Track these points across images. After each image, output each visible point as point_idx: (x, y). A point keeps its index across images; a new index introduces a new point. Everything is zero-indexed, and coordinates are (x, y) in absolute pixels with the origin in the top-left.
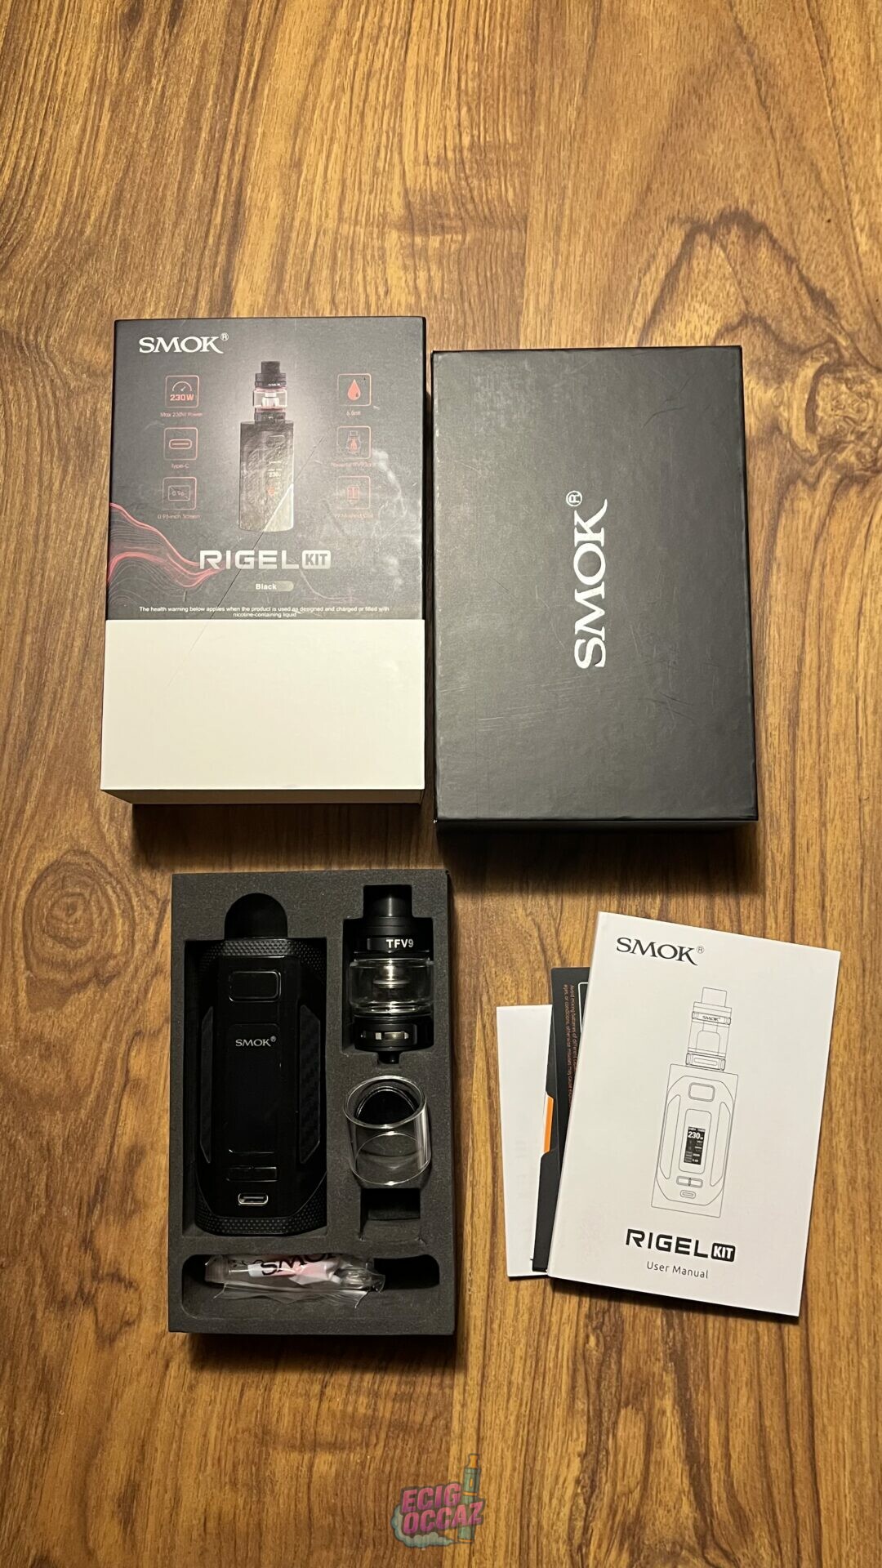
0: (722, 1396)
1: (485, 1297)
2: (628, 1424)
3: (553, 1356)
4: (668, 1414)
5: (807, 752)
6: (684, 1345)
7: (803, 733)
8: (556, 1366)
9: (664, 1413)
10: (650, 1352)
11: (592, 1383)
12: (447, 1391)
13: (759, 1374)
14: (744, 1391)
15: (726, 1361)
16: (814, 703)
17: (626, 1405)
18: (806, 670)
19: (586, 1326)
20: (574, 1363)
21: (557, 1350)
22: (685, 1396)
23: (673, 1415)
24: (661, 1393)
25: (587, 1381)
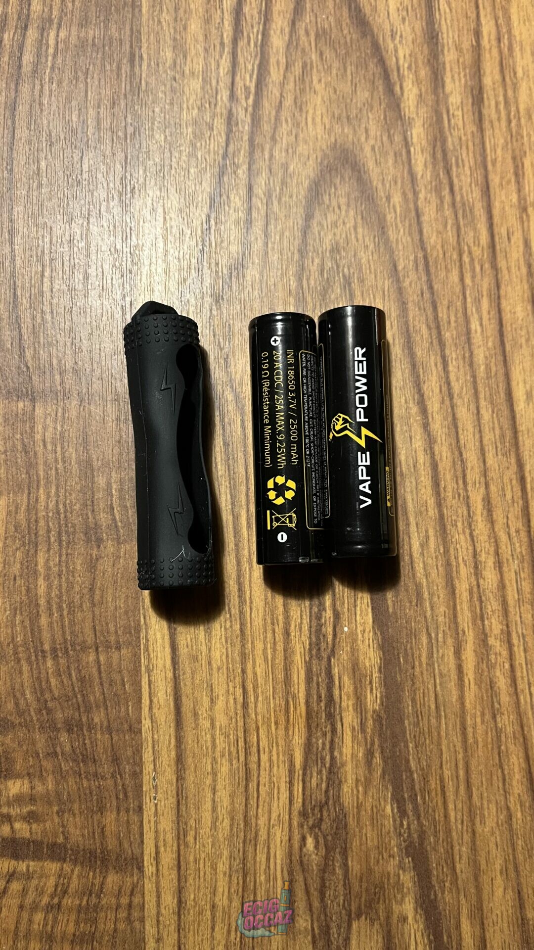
0: (473, 890)
1: (174, 806)
2: (363, 939)
3: (263, 867)
4: (410, 920)
5: (497, 131)
6: (422, 835)
7: (490, 111)
8: (268, 880)
9: (405, 919)
10: (381, 848)
11: (315, 894)
12: (137, 924)
13: (515, 858)
14: (499, 881)
15: (474, 848)
16: (498, 77)
17: (359, 916)
18: (485, 42)
19: (301, 826)
20: (291, 873)
21: (268, 859)
22: (429, 896)
23: (417, 921)
24: (399, 896)
25: (307, 892)
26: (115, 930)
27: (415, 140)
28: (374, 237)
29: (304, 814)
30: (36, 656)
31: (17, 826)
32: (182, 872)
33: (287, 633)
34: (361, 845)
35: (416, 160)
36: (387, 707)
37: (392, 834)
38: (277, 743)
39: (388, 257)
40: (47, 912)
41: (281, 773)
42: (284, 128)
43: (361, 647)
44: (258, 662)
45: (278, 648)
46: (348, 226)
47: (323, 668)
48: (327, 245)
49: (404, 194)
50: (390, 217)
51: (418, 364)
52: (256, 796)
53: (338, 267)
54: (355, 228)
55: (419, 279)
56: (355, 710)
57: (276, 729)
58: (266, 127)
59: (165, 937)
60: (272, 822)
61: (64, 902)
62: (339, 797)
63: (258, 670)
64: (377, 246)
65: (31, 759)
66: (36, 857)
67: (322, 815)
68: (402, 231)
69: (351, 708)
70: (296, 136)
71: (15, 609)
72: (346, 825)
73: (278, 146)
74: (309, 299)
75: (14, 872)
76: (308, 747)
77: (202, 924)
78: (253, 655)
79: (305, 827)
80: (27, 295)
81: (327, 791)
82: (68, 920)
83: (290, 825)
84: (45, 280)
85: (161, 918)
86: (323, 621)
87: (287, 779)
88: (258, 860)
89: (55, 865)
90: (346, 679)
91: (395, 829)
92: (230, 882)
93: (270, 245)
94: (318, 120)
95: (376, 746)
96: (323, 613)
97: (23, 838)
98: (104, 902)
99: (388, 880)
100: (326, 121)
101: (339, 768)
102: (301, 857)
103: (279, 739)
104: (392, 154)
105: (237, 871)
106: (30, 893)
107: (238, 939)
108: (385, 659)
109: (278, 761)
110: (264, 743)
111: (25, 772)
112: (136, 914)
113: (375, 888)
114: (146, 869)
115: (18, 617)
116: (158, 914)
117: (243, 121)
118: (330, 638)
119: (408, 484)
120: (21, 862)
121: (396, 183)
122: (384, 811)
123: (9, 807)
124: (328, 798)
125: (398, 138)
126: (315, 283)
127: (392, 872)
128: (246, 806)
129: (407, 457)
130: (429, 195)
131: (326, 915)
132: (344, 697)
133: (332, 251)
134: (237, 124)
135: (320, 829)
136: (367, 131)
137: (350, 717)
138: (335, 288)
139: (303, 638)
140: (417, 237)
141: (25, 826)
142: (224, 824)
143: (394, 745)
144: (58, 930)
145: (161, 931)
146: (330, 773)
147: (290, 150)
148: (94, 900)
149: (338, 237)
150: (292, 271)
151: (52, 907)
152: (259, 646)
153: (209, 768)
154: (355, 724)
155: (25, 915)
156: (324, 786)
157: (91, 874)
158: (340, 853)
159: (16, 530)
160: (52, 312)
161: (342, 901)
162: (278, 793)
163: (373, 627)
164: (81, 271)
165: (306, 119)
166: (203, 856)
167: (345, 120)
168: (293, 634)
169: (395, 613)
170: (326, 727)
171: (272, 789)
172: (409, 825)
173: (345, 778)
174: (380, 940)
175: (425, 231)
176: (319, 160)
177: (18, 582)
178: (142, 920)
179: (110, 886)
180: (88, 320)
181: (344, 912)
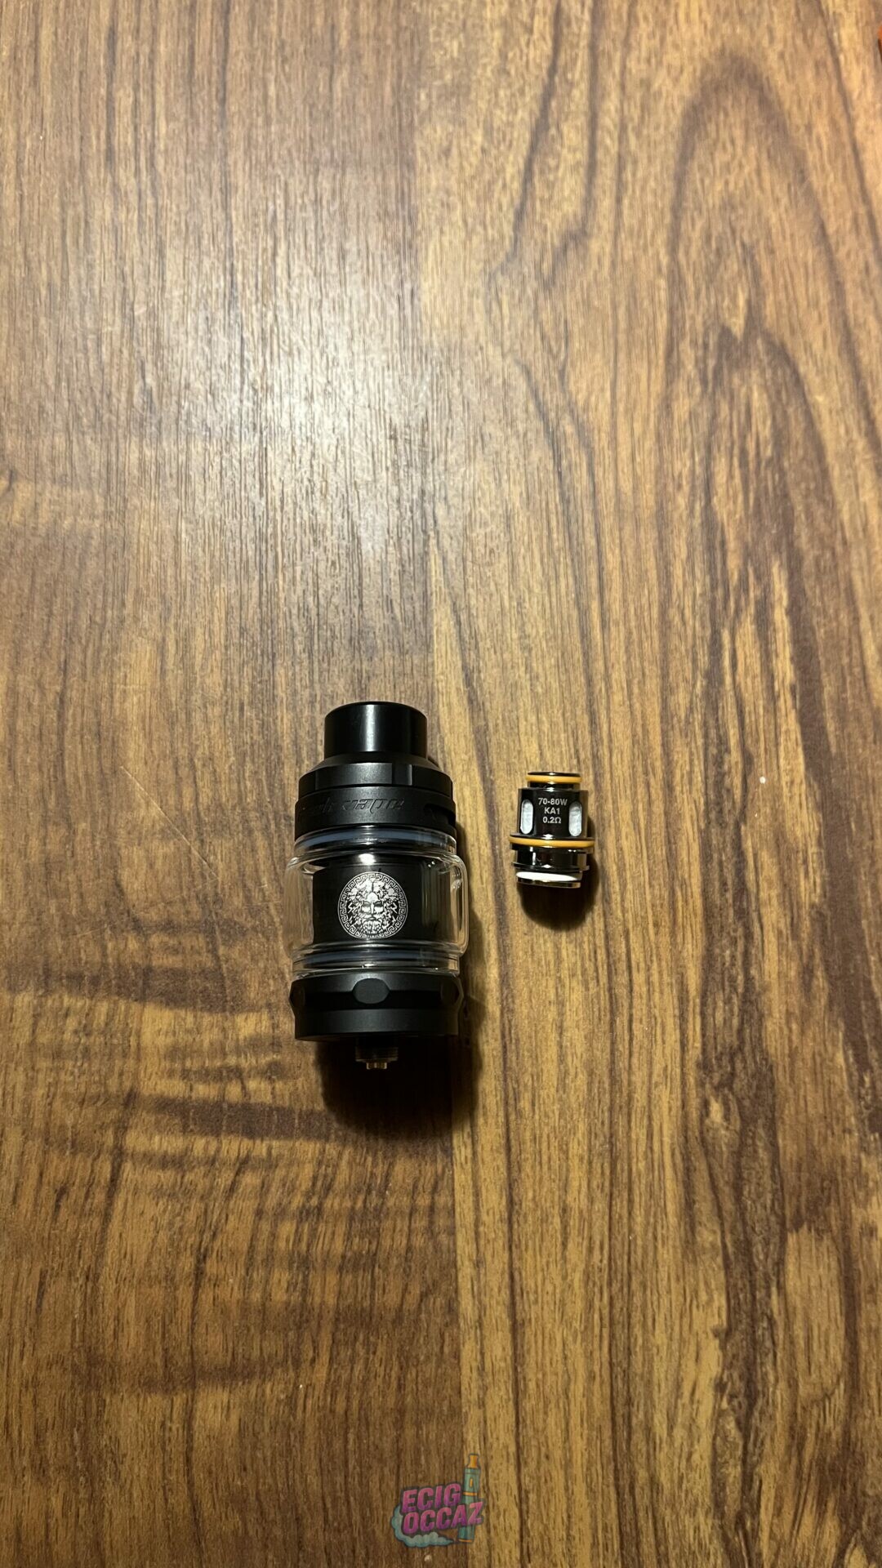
26: (409, 1249)
27: (845, 44)
28: (789, 186)
29: (704, 1066)
30: (277, 825)
31: (252, 1085)
32: (513, 1157)
33: (669, 787)
34: (797, 1113)
35: (849, 73)
36: (832, 898)
37: (846, 1096)
38: (658, 955)
39: (811, 216)
40: (300, 1221)
41: (667, 1003)
42: (644, 29)
43: (788, 806)
44: (624, 830)
45: (655, 809)
46: (746, 170)
47: (728, 839)
48: (714, 199)
49: (833, 123)
50: (812, 157)
51: (864, 374)
52: (627, 1038)
53: (733, 232)
54: (759, 172)
55: (862, 246)
56: (782, 903)
57: (656, 934)
58: (614, 28)
59: (489, 1258)
60: (655, 1078)
61: (328, 1204)
62: (760, 1039)
63: (625, 844)
64: (794, 200)
65: (271, 982)
66: (283, 1133)
67: (733, 1068)
68: (832, 176)
69: (775, 902)
70: (663, 40)
71: (245, 754)
72: (773, 1083)
73: (634, 54)
74: (689, 280)
75: (248, 1157)
76: (709, 961)
77: (547, 1238)
78: (617, 821)
79: (708, 1086)
80: (252, 282)
81: (740, 1031)
82: (333, 1233)
83: (684, 1083)
84: (279, 260)
85: (481, 1229)
86: (726, 767)
87: (677, 1012)
88: (634, 1136)
89: (312, 1145)
90: (765, 857)
91: (852, 1088)
92: (590, 1172)
93: (626, 202)
94: (695, 15)
95: (817, 960)
96: (726, 757)
97: (262, 1104)
98: (391, 1203)
99: (843, 1167)
100: (708, 18)
101: (759, 994)
102: (701, 1133)
103: (662, 950)
104: (811, 64)
105: (600, 1154)
106: (273, 1189)
107: (605, 1262)
108: (827, 825)
109: (661, 984)
110: (637, 956)
111: (262, 1002)
112: (441, 1222)
113: (823, 1181)
114: (456, 1151)
115: (249, 766)
116: (477, 1222)
117: (579, 20)
118: (738, 793)
119: (854, 557)
120: (258, 1142)
121: (819, 104)
122: (832, 1060)
123: (239, 1056)
124: (742, 1041)
125: (819, 41)
126: (699, 255)
127: (849, 1157)
128: (612, 1053)
129: (852, 518)
130: (872, 123)
131: (745, 1224)
132: (764, 885)
133: (723, 207)
134: (569, 24)
135: (731, 1089)
136: (770, 30)
137: (774, 916)
138: (729, 262)
139: (695, 795)
140: (855, 186)
141: (264, 1086)
142: (579, 1082)
143: (847, 959)
144: (318, 1250)
145: (482, 1249)
146: (744, 1002)
147: (655, 58)
148: (374, 1200)
149: (731, 186)
150: (662, 238)
151: (308, 1213)
152: (625, 807)
153: (552, 997)
154: (782, 926)
155: (265, 1227)
156: (735, 1022)
157: (370, 1159)
158: (764, 1126)
159: (241, 634)
160: (290, 308)
161: (769, 1202)
162: (663, 1033)
163: (806, 777)
164: (335, 245)
165: (676, 15)
166: (546, 1130)
167: (736, 17)
168: (678, 789)
169: (841, 755)
170: (735, 931)
171: (653, 1028)
172: (873, 1083)
173: (770, 1009)
174: (834, 1264)
175: (868, 175)
176: (698, 74)
177: (247, 713)
178: (452, 1232)
179: (400, 1178)
180: (347, 318)
181: (773, 1219)
